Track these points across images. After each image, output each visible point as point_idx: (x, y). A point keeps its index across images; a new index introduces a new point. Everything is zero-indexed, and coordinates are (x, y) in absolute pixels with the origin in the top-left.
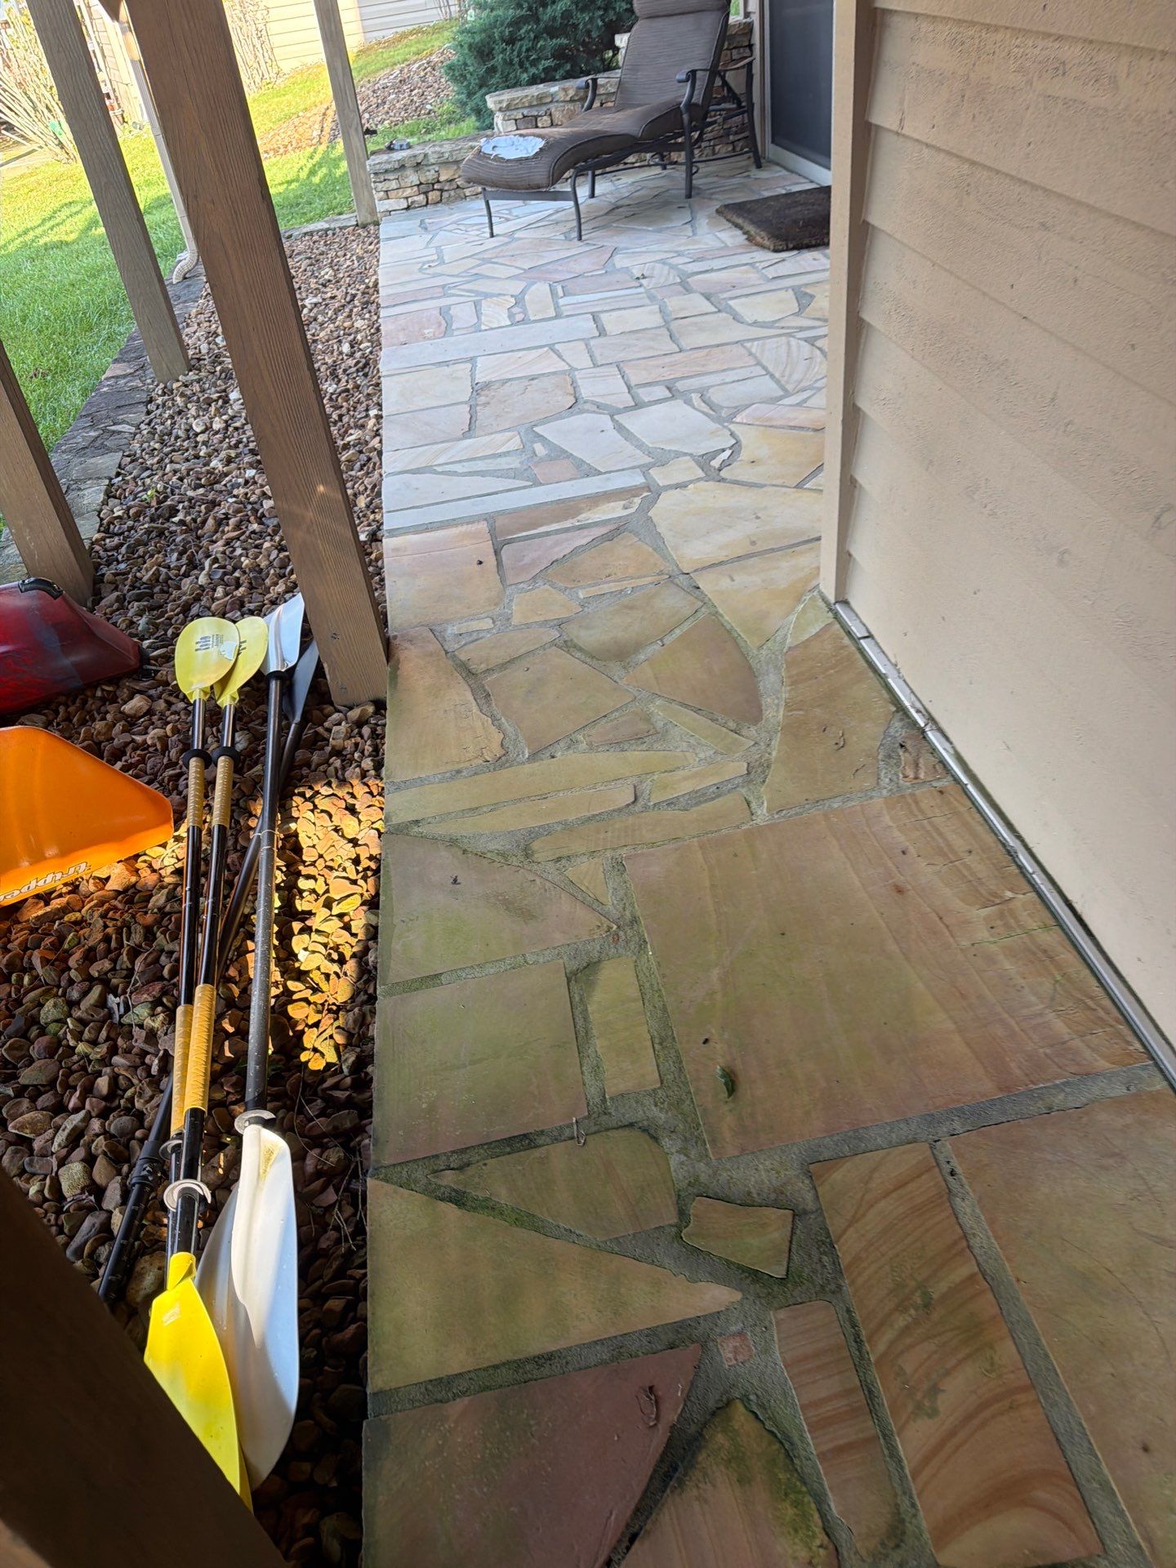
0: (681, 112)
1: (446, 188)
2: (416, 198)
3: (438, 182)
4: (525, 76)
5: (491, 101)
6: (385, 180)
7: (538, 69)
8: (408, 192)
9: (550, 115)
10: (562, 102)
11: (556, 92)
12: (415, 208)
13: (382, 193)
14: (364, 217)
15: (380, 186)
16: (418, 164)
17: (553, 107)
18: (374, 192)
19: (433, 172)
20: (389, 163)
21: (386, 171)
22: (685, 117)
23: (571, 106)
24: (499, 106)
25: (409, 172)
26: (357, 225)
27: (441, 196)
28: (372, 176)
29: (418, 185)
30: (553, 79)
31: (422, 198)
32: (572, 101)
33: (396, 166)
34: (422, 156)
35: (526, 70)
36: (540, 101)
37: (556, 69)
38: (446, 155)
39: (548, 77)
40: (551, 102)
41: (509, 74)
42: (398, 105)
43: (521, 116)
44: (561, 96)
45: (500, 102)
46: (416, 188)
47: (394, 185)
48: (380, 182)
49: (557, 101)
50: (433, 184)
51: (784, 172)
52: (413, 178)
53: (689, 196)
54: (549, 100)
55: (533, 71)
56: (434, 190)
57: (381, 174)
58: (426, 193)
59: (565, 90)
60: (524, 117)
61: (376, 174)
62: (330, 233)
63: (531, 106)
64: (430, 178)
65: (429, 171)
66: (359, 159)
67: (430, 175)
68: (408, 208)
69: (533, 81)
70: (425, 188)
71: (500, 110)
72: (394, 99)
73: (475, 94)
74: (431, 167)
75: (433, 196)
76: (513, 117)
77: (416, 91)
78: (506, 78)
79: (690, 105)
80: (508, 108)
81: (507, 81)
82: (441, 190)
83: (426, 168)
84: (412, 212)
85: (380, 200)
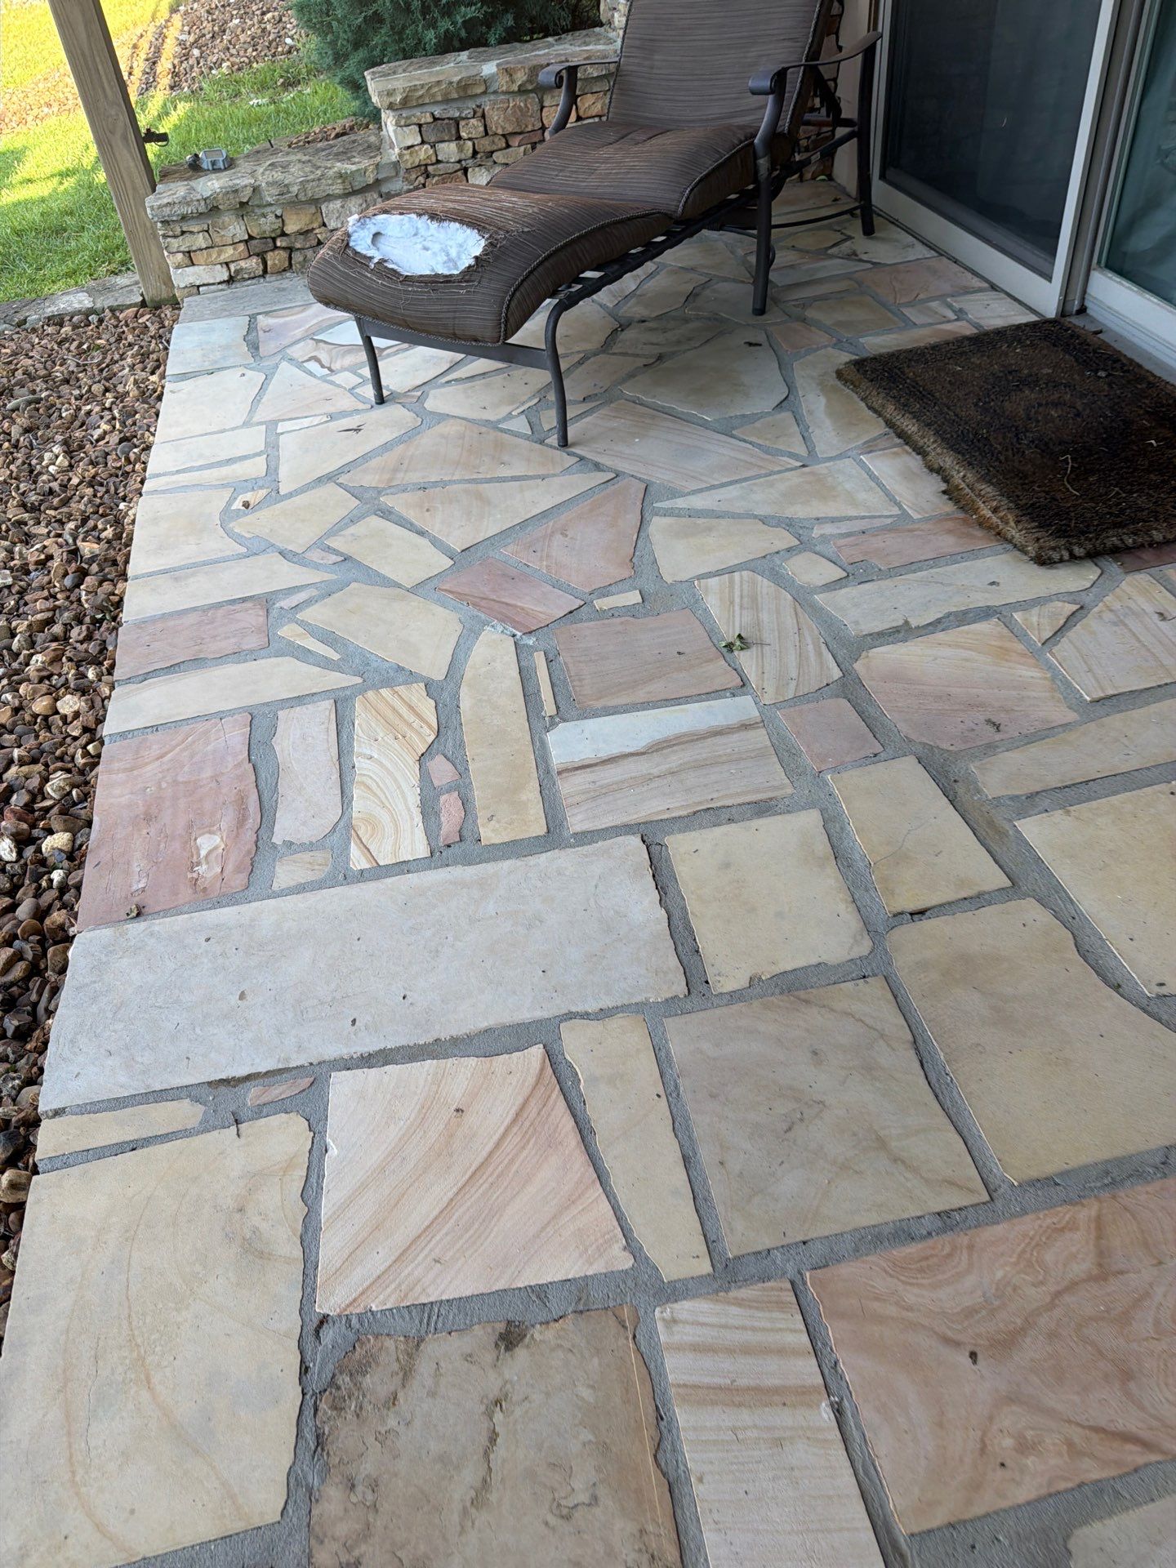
0: (755, 152)
1: (298, 245)
2: (243, 264)
3: (283, 234)
4: (430, 35)
5: (375, 85)
6: (183, 233)
7: (454, 23)
8: (229, 253)
9: (483, 116)
10: (504, 93)
11: (493, 76)
12: (244, 280)
13: (180, 256)
14: (155, 291)
15: (175, 243)
16: (242, 204)
17: (487, 104)
18: (166, 253)
19: (271, 218)
20: (188, 204)
21: (184, 218)
22: (763, 163)
23: (519, 101)
24: (387, 101)
25: (227, 218)
26: (143, 304)
27: (290, 258)
28: (159, 225)
29: (246, 241)
30: (482, 42)
31: (253, 264)
32: (522, 91)
33: (202, 208)
34: (249, 191)
35: (433, 25)
36: (465, 90)
37: (488, 22)
38: (295, 189)
39: (472, 39)
40: (485, 93)
41: (404, 28)
42: (242, 38)
43: (430, 120)
44: (502, 83)
45: (390, 93)
46: (242, 247)
47: (200, 241)
48: (175, 237)
49: (495, 92)
50: (274, 240)
51: (920, 251)
52: (236, 229)
53: (760, 311)
54: (480, 90)
55: (445, 25)
56: (276, 248)
57: (177, 223)
58: (262, 256)
59: (509, 72)
60: (435, 119)
61: (165, 223)
62: (93, 318)
63: (447, 101)
64: (267, 228)
65: (264, 216)
66: (134, 189)
67: (268, 224)
68: (231, 280)
69: (448, 45)
70: (260, 246)
71: (391, 107)
72: (237, 26)
73: (346, 56)
74: (268, 209)
75: (275, 259)
76: (415, 120)
77: (269, 15)
78: (399, 34)
79: (774, 137)
80: (405, 103)
81: (401, 40)
82: (290, 250)
83: (258, 211)
84: (238, 289)
85: (178, 267)
